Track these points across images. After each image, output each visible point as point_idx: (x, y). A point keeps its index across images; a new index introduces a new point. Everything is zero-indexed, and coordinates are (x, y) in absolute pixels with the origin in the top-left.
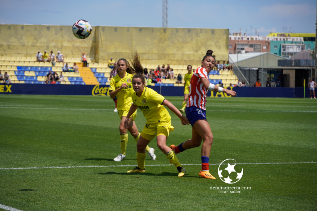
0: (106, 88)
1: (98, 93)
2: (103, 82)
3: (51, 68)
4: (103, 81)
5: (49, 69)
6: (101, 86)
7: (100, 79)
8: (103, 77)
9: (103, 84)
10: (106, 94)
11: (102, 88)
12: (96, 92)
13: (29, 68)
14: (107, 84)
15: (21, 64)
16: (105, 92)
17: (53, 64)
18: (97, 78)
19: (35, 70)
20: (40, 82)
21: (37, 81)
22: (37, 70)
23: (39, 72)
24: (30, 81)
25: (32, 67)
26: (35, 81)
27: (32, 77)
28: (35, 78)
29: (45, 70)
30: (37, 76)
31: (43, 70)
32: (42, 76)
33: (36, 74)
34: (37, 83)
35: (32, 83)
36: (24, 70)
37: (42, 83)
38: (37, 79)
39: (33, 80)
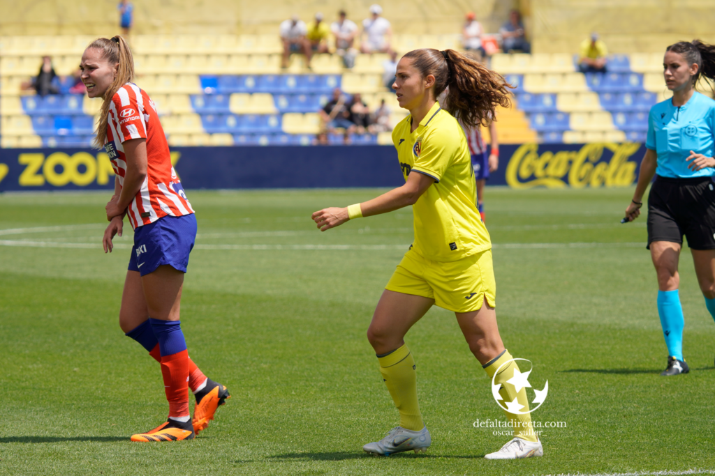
0: (563, 157)
1: (532, 177)
2: (550, 131)
3: (339, 78)
4: (553, 126)
5: (332, 83)
6: (542, 149)
7: (540, 120)
8: (551, 113)
9: (553, 138)
10: (565, 179)
11: (547, 156)
12: (525, 173)
13: (250, 83)
14: (569, 138)
15: (213, 68)
16: (561, 172)
17: (347, 64)
18: (528, 114)
19: (273, 89)
20: (295, 136)
21: (283, 133)
22: (283, 89)
23: (291, 95)
24: (253, 134)
25: (259, 78)
26: (273, 134)
27: (262, 118)
28: (273, 122)
29: (313, 89)
30: (281, 114)
31: (304, 89)
32: (304, 113)
33: (276, 104)
34: (283, 140)
35: (264, 141)
36: (230, 89)
37: (305, 141)
38: (280, 123)
39: (264, 129)
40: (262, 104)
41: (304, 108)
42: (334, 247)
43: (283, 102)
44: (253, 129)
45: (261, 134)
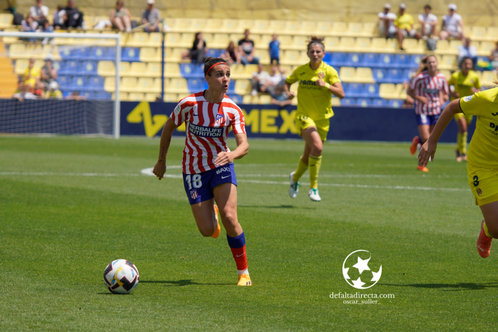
13: (355, 59)
17: (430, 47)
19: (373, 65)
20: (388, 100)
21: (380, 98)
22: (380, 65)
23: (386, 70)
24: (356, 99)
25: (362, 56)
26: (371, 99)
27: (363, 86)
28: (372, 89)
29: (403, 66)
30: (378, 84)
31: (396, 65)
32: (396, 84)
33: (375, 76)
34: (378, 104)
35: (364, 104)
36: (340, 64)
37: (396, 105)
38: (377, 90)
39: (365, 95)
40: (363, 76)
41: (396, 80)
42: (419, 188)
43: (380, 75)
44: (356, 95)
45: (363, 98)
